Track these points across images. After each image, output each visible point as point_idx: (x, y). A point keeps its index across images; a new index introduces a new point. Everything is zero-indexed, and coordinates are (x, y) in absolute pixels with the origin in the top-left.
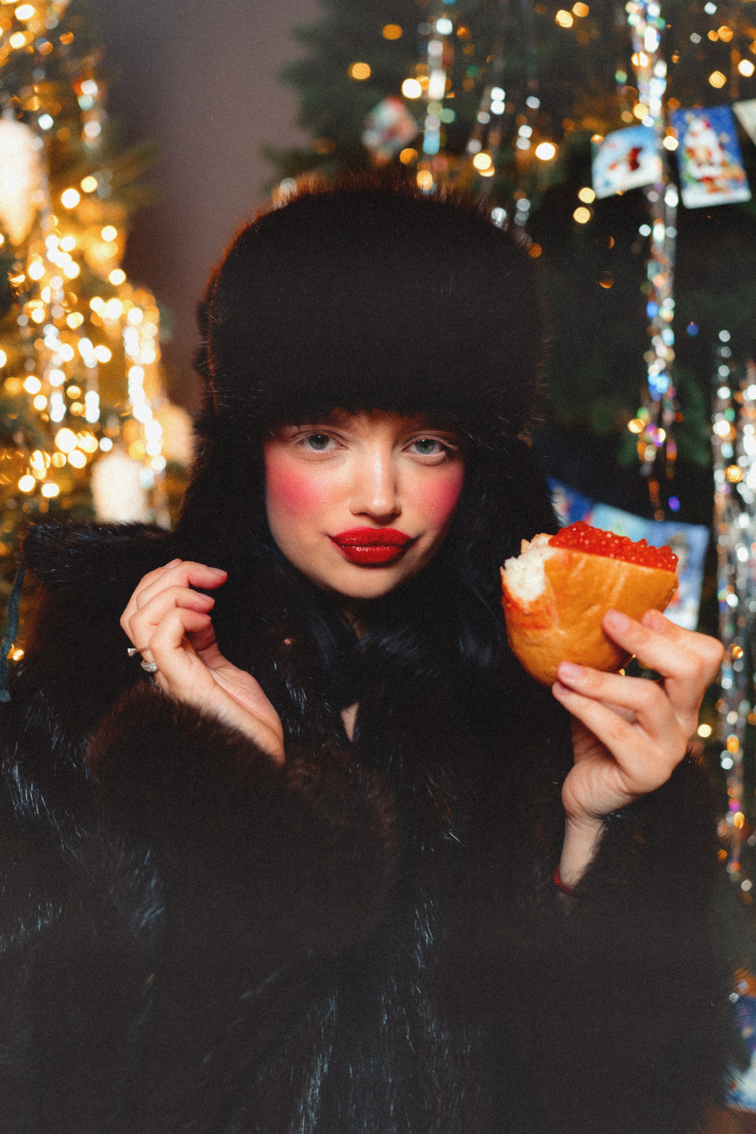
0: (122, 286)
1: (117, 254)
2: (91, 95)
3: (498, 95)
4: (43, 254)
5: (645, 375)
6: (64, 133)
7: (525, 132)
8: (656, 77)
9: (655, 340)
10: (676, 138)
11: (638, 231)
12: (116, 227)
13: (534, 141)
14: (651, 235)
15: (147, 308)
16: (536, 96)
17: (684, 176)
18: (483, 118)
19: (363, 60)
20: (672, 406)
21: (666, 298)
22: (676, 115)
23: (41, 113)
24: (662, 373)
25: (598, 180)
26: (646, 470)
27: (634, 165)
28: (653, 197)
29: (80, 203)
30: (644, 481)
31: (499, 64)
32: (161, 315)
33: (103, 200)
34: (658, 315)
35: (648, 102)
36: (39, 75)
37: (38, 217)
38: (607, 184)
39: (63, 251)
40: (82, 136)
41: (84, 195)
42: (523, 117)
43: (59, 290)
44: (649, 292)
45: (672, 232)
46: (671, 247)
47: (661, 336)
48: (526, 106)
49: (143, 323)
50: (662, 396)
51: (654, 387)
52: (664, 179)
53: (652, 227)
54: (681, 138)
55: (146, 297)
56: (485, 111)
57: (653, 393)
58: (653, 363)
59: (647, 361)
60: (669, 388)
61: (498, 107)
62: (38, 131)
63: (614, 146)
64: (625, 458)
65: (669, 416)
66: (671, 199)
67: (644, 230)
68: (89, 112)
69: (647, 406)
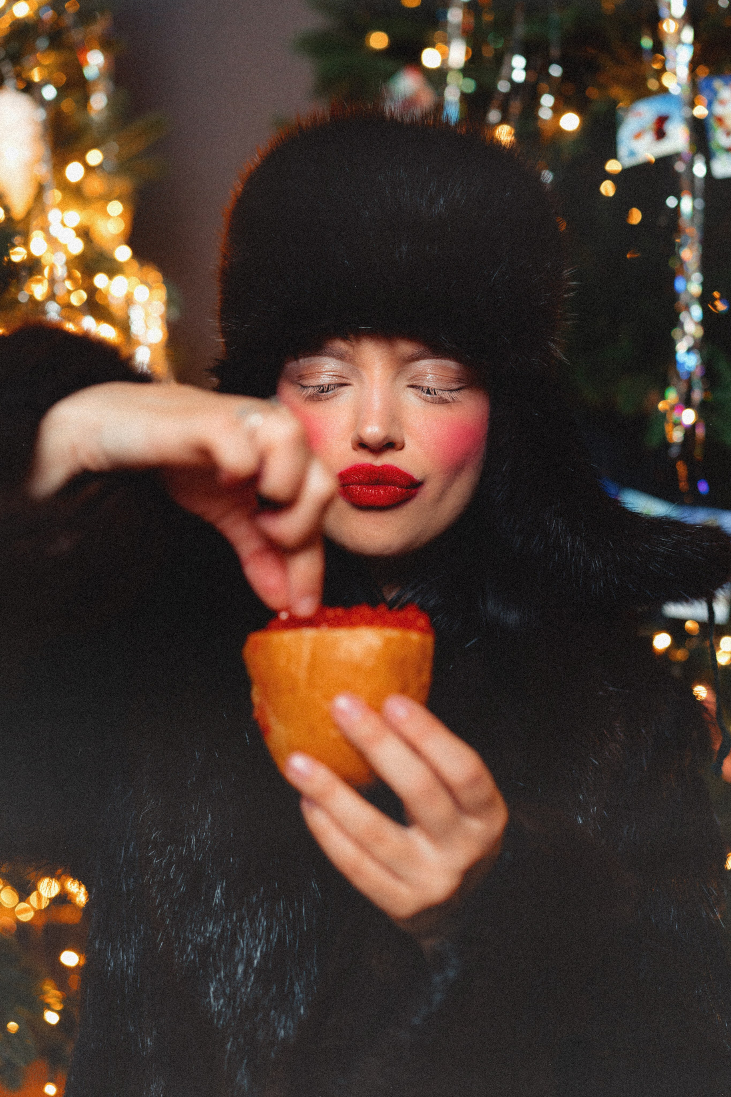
0: (127, 263)
1: (124, 230)
2: (97, 65)
3: (519, 62)
4: (45, 229)
5: (673, 352)
6: (68, 106)
7: (547, 101)
8: (683, 44)
9: (683, 316)
10: (705, 107)
11: (665, 203)
12: (122, 202)
13: (557, 110)
14: (678, 206)
15: (154, 286)
16: (558, 63)
17: (713, 146)
18: (503, 87)
19: (380, 29)
20: (701, 384)
21: (694, 272)
22: (704, 83)
23: (45, 83)
24: (689, 351)
25: (623, 150)
26: (674, 452)
27: (660, 134)
28: (680, 167)
29: (85, 177)
30: (672, 464)
31: (520, 30)
32: (169, 294)
33: (110, 173)
34: (686, 290)
35: (675, 69)
36: (42, 43)
37: (41, 190)
38: (632, 154)
39: (67, 227)
40: (88, 108)
41: (89, 169)
42: (544, 85)
43: (62, 266)
44: (677, 266)
45: (700, 204)
46: (699, 219)
47: (690, 313)
48: (549, 75)
49: (149, 302)
50: (690, 374)
51: (683, 364)
52: (691, 148)
53: (679, 198)
54: (709, 106)
55: (154, 275)
56: (506, 80)
57: (681, 371)
58: (681, 340)
59: (675, 338)
60: (697, 367)
61: (519, 75)
62: (41, 102)
63: (640, 114)
64: (653, 441)
65: (697, 395)
66: (699, 170)
67: (671, 202)
68: (95, 82)
69: (675, 386)
